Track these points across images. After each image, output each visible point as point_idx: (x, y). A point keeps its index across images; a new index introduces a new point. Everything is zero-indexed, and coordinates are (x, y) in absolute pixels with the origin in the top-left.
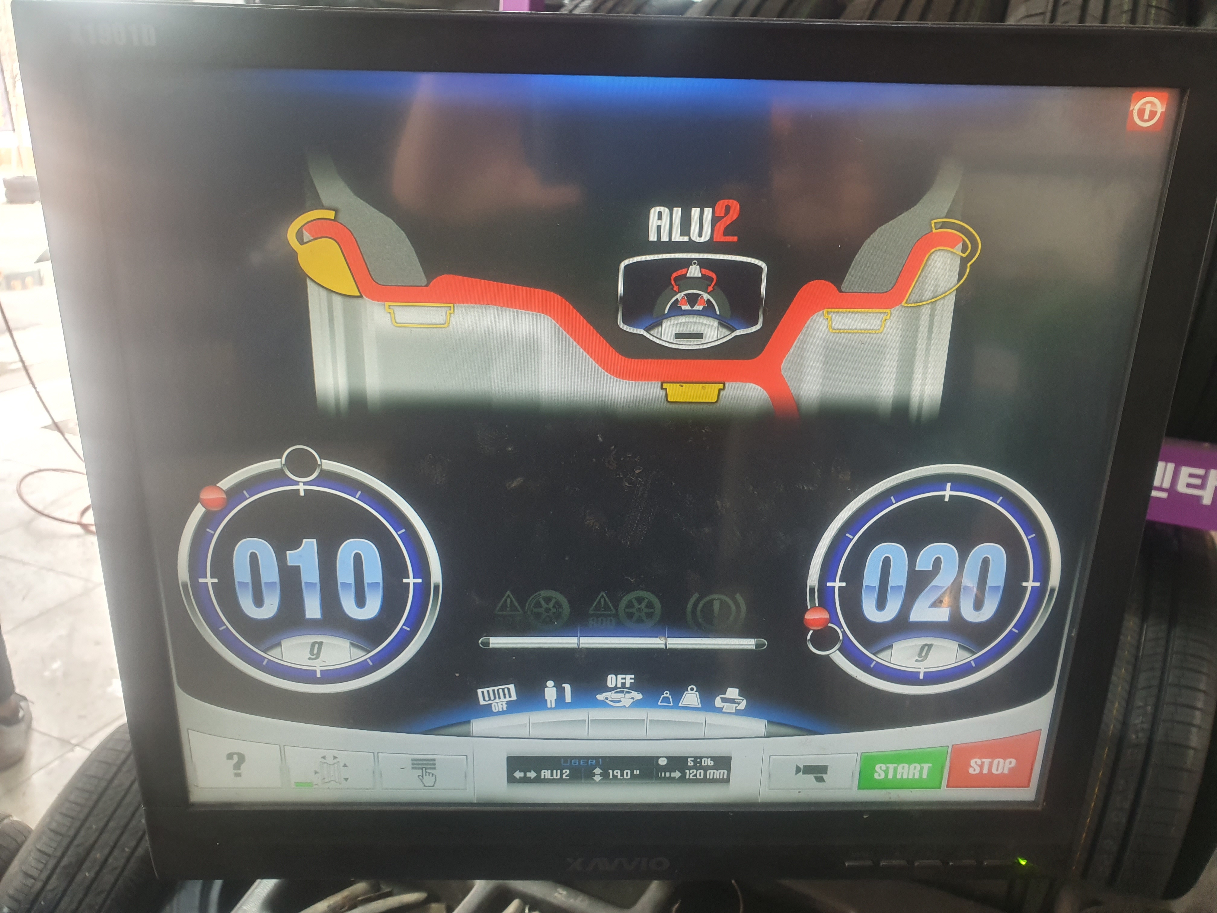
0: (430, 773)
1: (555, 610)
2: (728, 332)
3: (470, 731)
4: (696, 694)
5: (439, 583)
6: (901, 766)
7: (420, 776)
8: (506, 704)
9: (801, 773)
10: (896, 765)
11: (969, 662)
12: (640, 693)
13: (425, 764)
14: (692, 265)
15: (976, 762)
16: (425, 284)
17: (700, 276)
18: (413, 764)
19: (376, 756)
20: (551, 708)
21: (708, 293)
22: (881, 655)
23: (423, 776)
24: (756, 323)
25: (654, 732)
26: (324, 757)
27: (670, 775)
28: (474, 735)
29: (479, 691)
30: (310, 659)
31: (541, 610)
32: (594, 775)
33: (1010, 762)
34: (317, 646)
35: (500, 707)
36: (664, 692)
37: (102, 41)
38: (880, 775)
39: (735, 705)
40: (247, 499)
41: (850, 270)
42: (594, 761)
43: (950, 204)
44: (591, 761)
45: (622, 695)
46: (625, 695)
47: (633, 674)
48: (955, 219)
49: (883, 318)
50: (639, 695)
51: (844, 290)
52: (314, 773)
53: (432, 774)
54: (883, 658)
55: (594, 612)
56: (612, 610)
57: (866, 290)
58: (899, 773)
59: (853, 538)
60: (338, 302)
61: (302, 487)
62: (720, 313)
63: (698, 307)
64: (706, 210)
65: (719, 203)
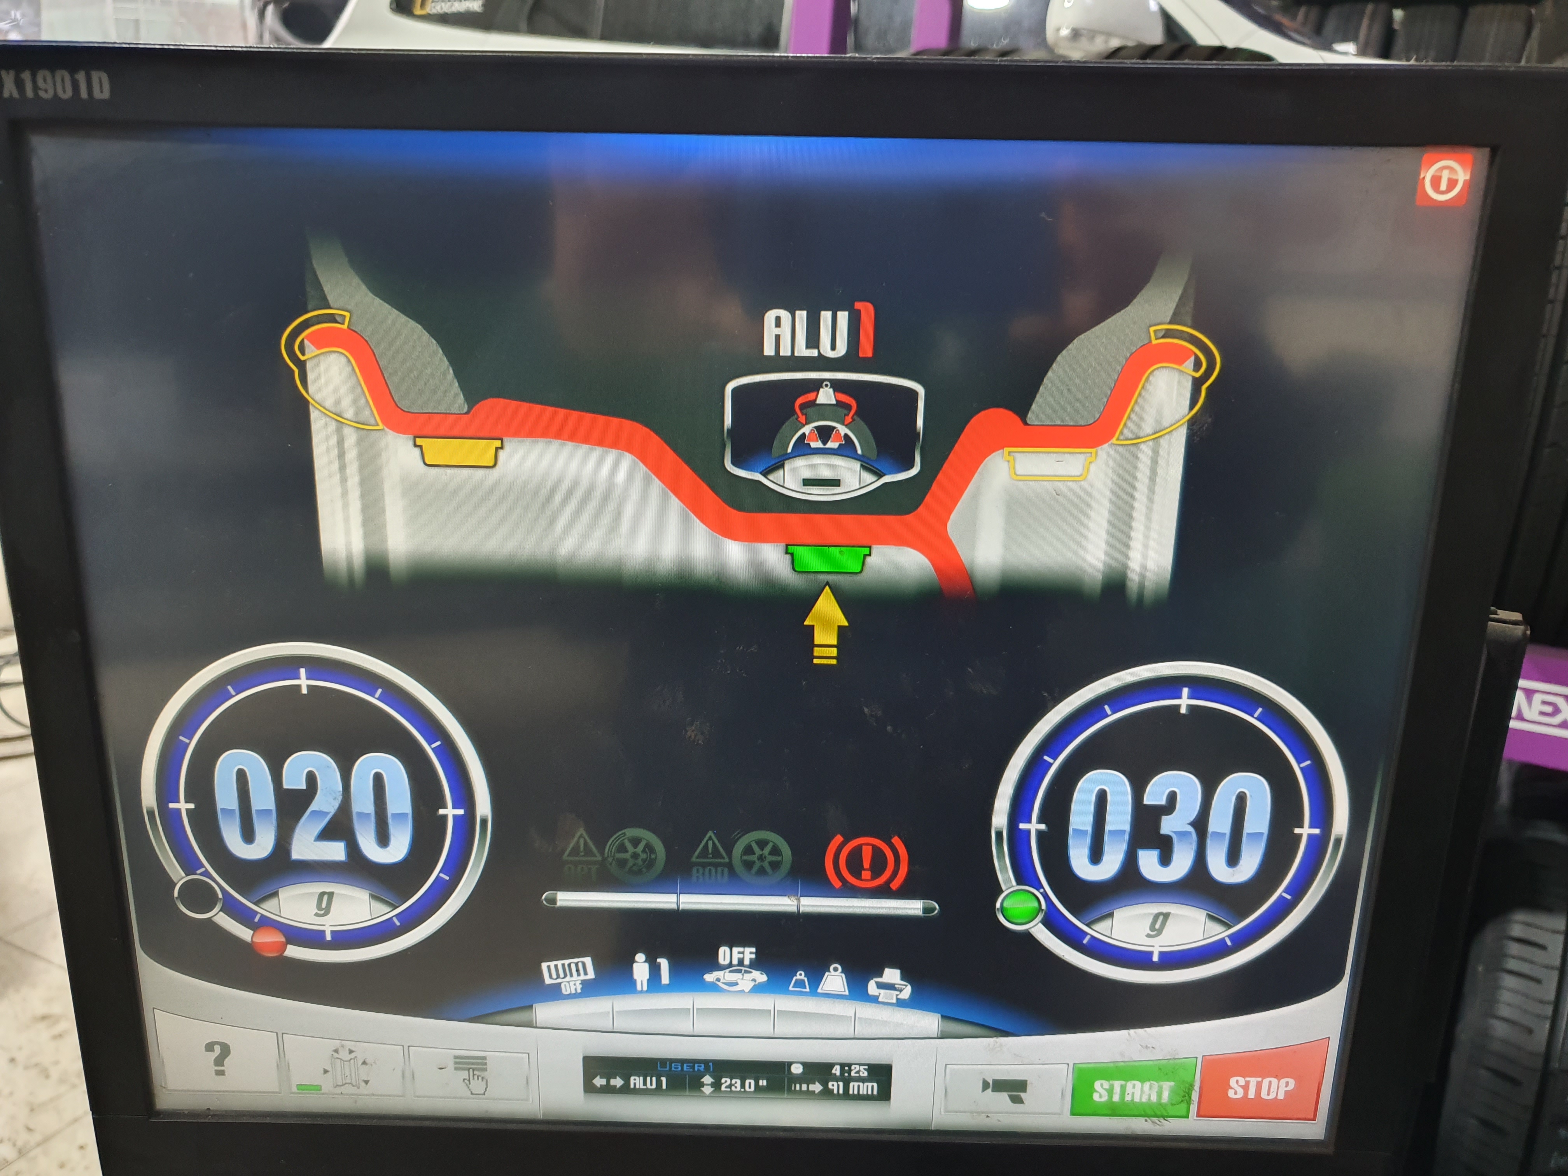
0: (480, 1076)
1: (643, 856)
2: (873, 478)
3: (532, 1021)
4: (841, 976)
5: (487, 816)
6: (1129, 1085)
7: (466, 1079)
8: (580, 984)
9: (990, 1090)
10: (1123, 1082)
11: (1223, 940)
12: (763, 973)
13: (473, 1064)
14: (822, 387)
15: (1237, 1082)
16: (465, 411)
17: (834, 402)
18: (456, 1063)
19: (406, 1050)
20: (642, 992)
21: (846, 426)
22: (1099, 927)
23: (469, 1080)
24: (911, 466)
25: (783, 1028)
26: (336, 1051)
27: (808, 1087)
28: (537, 1026)
29: (544, 966)
30: (317, 915)
31: (627, 856)
32: (703, 1085)
33: (1287, 1084)
34: (326, 897)
35: (573, 988)
36: (796, 973)
37: (42, 94)
38: (1101, 1096)
39: (895, 993)
40: (233, 696)
41: (1039, 395)
42: (703, 1066)
43: (1175, 304)
44: (698, 1066)
45: (739, 975)
46: (743, 975)
47: (753, 947)
48: (1185, 325)
49: (1085, 460)
50: (762, 976)
51: (1029, 421)
52: (322, 1072)
53: (483, 1078)
54: (1102, 931)
55: (699, 860)
56: (723, 858)
57: (1062, 421)
58: (1128, 1094)
59: (1054, 763)
60: (350, 435)
61: (304, 682)
62: (862, 451)
63: (832, 445)
64: (839, 314)
65: (858, 305)
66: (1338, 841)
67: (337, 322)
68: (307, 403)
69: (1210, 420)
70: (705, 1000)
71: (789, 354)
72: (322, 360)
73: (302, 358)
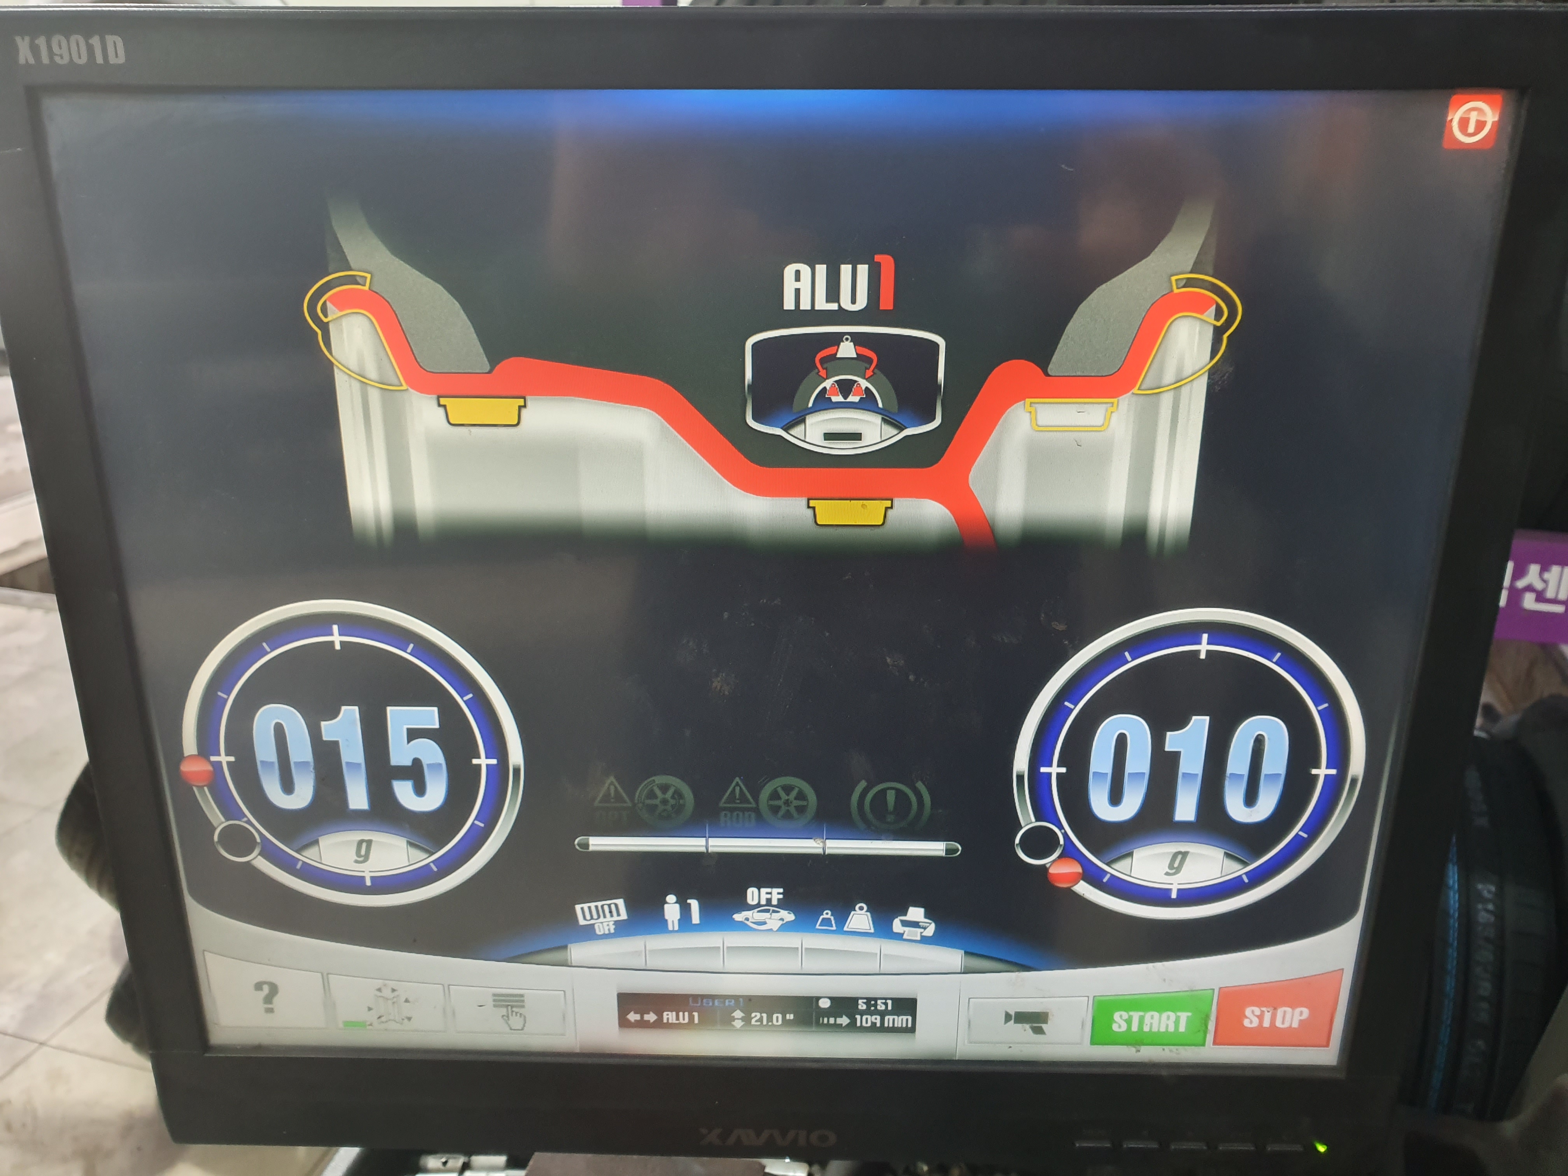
0: (518, 1012)
1: (672, 802)
2: (895, 432)
3: (567, 960)
4: (867, 915)
5: (520, 765)
6: (1148, 1015)
7: (505, 1016)
8: (613, 924)
9: (1012, 1021)
10: (1142, 1013)
11: (1240, 876)
12: (791, 912)
13: (511, 1001)
14: (843, 341)
15: (1253, 1012)
16: (487, 371)
17: (855, 356)
18: (494, 1001)
19: (446, 989)
20: (673, 931)
21: (867, 379)
22: (1117, 866)
23: (508, 1017)
24: (933, 419)
25: (811, 965)
26: (379, 990)
27: (835, 1021)
28: (573, 964)
29: (578, 908)
30: (356, 862)
31: (657, 802)
32: (734, 1019)
33: (1301, 1013)
34: (364, 845)
35: (606, 928)
36: (823, 913)
37: (57, 59)
38: (1120, 1027)
39: (920, 930)
40: (267, 653)
41: (1060, 346)
42: (733, 1001)
43: (1197, 253)
44: (729, 1002)
45: (767, 915)
46: (771, 914)
47: (781, 888)
48: (1206, 275)
49: (1107, 410)
50: (790, 915)
51: (1050, 373)
52: (367, 1009)
53: (521, 1014)
54: (1120, 870)
55: (728, 805)
56: (750, 803)
57: (1083, 372)
58: (1147, 1025)
59: (1074, 708)
60: (374, 396)
61: (337, 638)
62: (883, 405)
63: (853, 398)
64: (859, 267)
65: (878, 258)
66: (1354, 781)
67: (358, 284)
68: (332, 364)
69: (1231, 369)
70: (734, 939)
71: (809, 308)
72: (344, 322)
73: (325, 320)
